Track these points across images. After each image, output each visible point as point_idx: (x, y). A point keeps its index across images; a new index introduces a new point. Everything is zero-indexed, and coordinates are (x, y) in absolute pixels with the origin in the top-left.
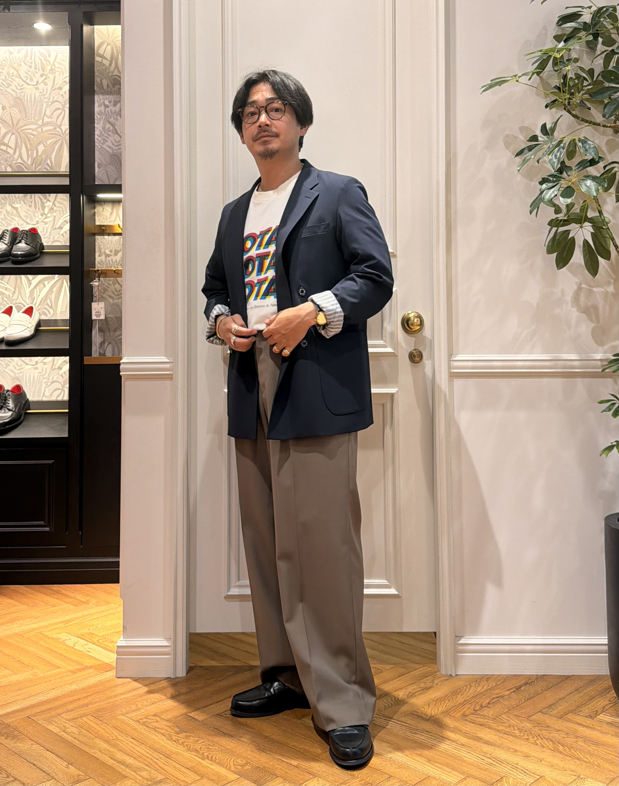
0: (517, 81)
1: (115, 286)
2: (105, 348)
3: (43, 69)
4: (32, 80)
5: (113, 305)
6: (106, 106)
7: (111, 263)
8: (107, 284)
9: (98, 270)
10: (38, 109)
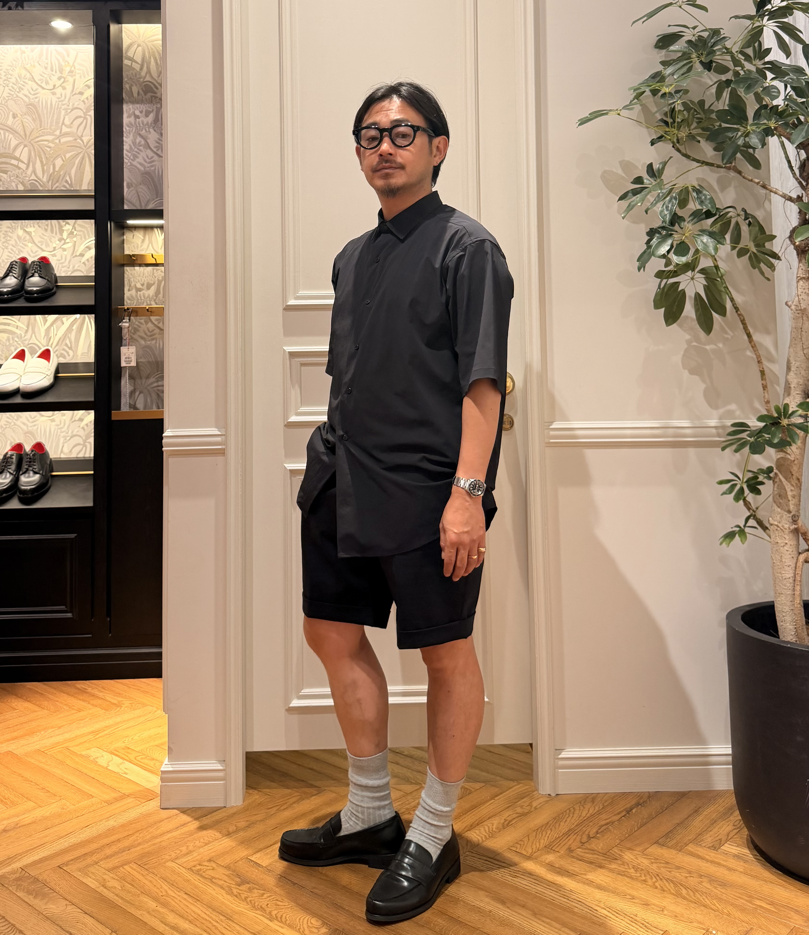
0: (619, 114)
1: (148, 326)
2: (136, 398)
3: (61, 71)
4: (47, 83)
5: (145, 347)
6: (137, 117)
7: (143, 298)
8: (139, 324)
9: (128, 309)
10: (55, 118)
